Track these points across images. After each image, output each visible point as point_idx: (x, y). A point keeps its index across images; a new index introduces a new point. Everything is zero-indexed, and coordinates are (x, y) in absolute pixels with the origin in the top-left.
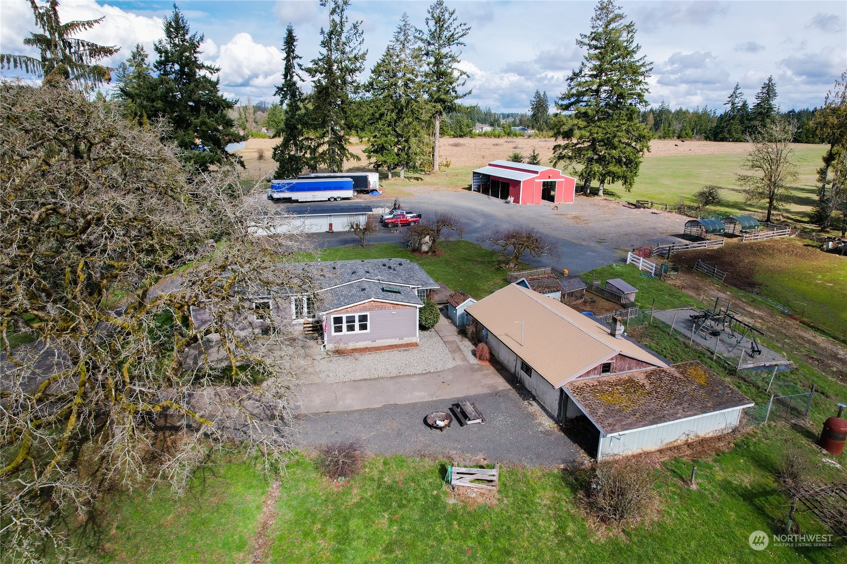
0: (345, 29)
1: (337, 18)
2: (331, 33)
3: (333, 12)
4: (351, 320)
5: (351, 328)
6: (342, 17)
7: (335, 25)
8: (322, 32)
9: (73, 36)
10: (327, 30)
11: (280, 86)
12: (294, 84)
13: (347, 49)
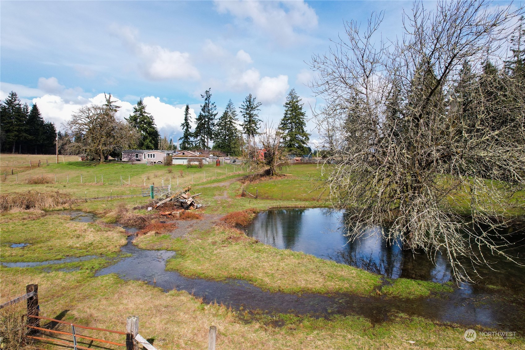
0: (210, 105)
1: (207, 102)
2: (205, 106)
3: (206, 99)
4: (151, 155)
5: (151, 157)
6: (209, 101)
7: (206, 103)
8: (201, 106)
9: (112, 104)
10: (203, 106)
11: (183, 123)
12: (188, 123)
13: (210, 112)
